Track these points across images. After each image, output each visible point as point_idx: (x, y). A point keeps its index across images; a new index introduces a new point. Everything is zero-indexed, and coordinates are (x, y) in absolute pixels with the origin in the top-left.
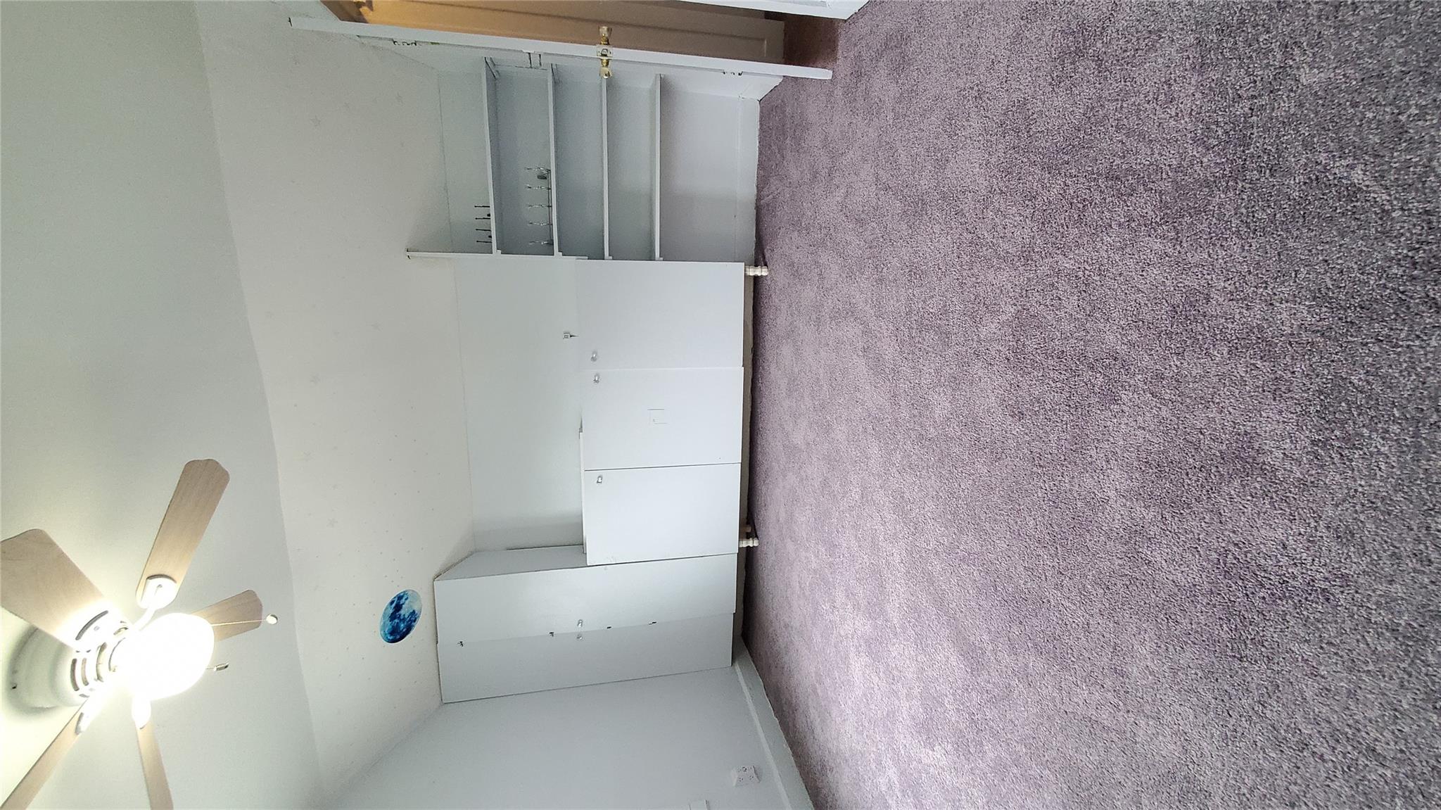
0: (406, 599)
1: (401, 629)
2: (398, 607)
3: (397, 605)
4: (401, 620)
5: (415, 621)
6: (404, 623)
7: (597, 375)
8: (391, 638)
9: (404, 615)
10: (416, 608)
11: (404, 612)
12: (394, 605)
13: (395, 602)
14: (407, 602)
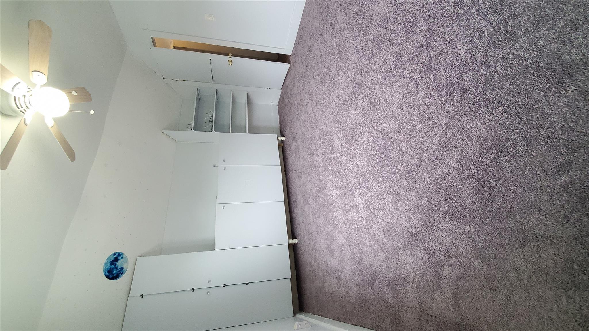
0: (122, 258)
1: (114, 273)
2: (116, 260)
3: (117, 258)
4: (115, 267)
5: (122, 274)
6: (116, 270)
7: (225, 167)
8: (107, 274)
9: (118, 266)
10: (125, 267)
11: (119, 264)
12: (115, 256)
13: (116, 255)
14: (121, 260)
